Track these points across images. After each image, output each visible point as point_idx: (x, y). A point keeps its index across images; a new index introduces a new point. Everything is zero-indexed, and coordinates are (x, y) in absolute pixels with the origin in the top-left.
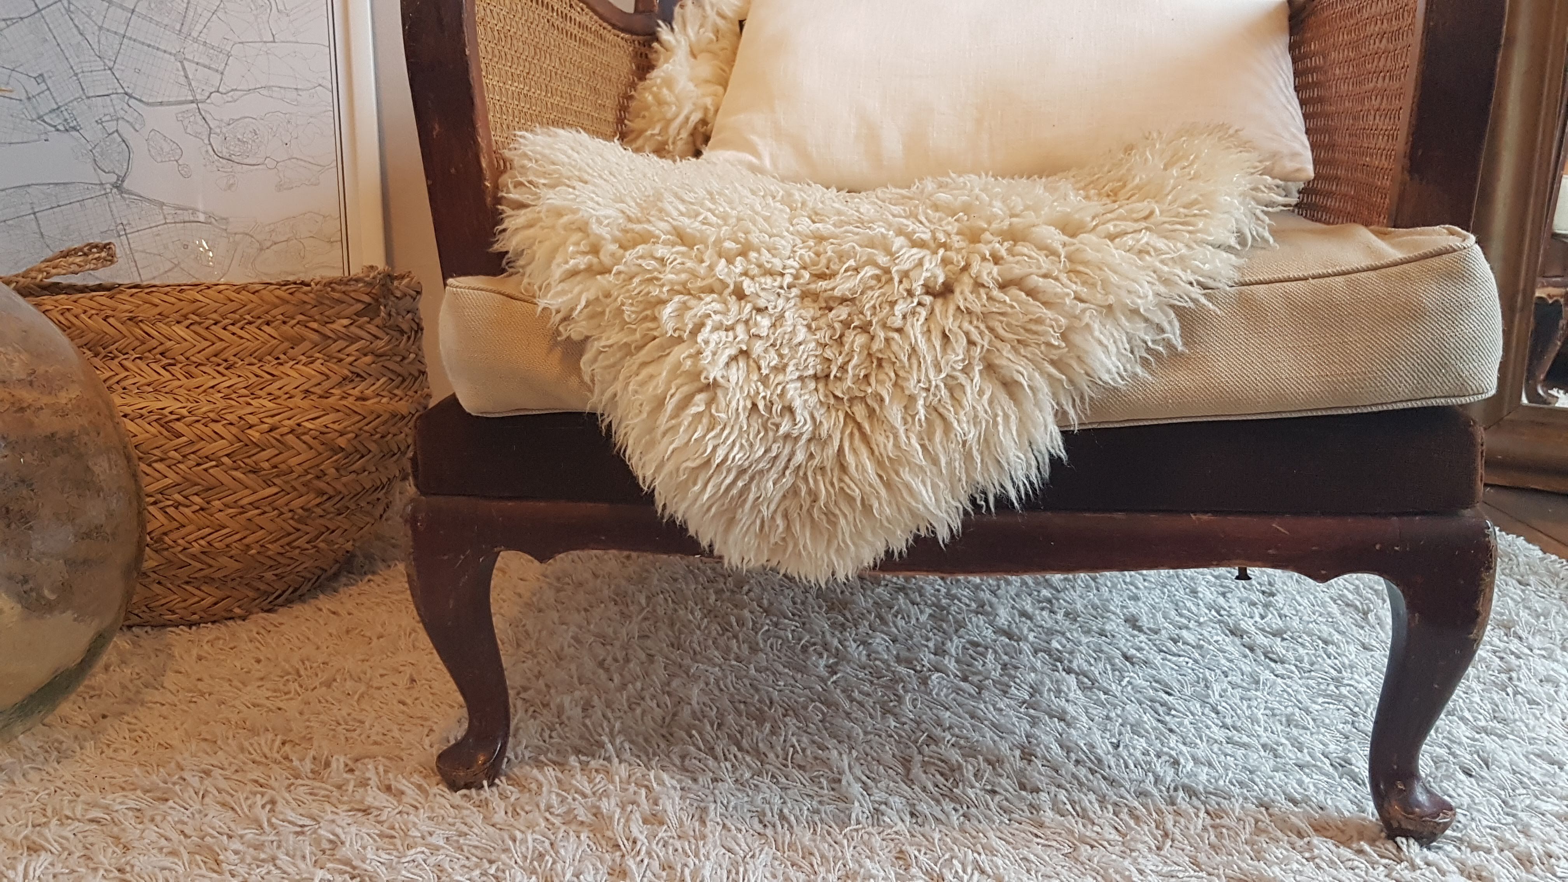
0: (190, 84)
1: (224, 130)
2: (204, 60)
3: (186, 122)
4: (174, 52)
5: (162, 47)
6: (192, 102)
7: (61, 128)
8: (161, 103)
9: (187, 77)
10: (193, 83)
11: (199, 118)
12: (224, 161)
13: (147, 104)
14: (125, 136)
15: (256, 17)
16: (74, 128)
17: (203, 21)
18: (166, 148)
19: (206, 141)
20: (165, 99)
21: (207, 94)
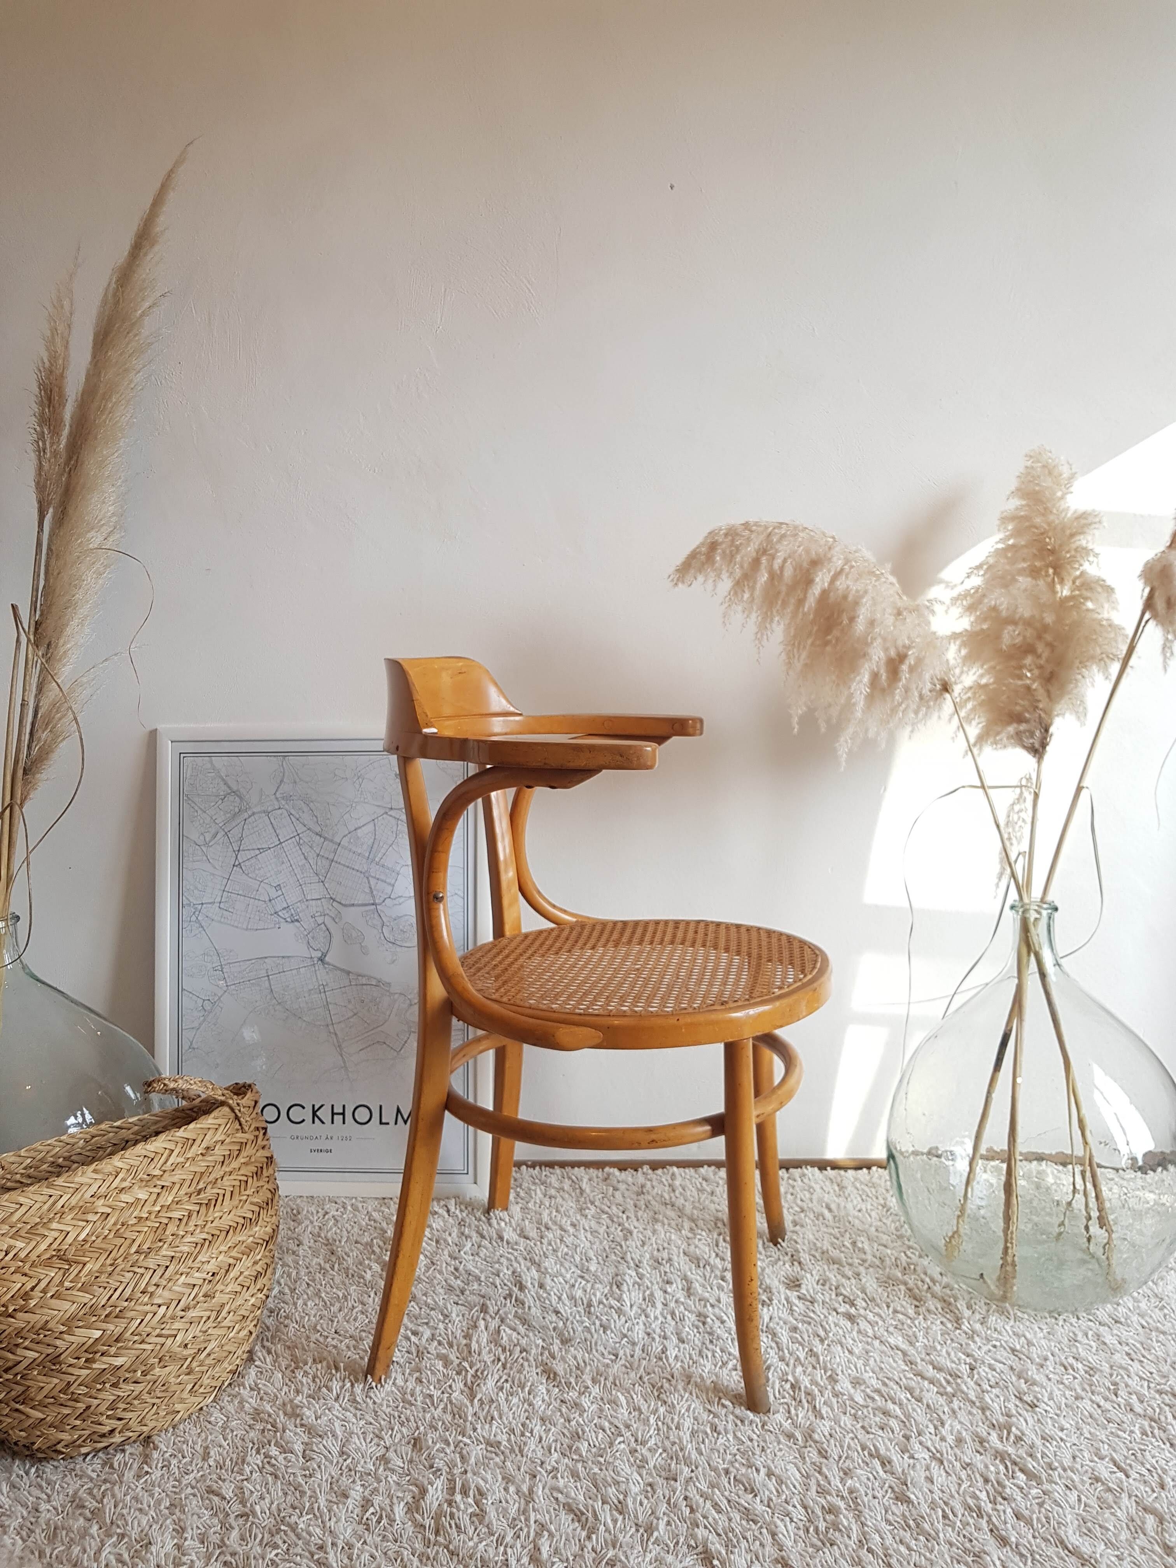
0: (372, 892)
1: (392, 924)
2: (383, 877)
3: (368, 918)
4: (363, 871)
5: (356, 868)
6: (373, 904)
7: (289, 920)
8: (353, 905)
9: (370, 888)
10: (374, 892)
11: (376, 915)
12: (391, 945)
13: (345, 905)
14: (329, 926)
16: (297, 921)
17: (383, 851)
18: (354, 935)
19: (380, 931)
20: (356, 902)
21: (382, 899)
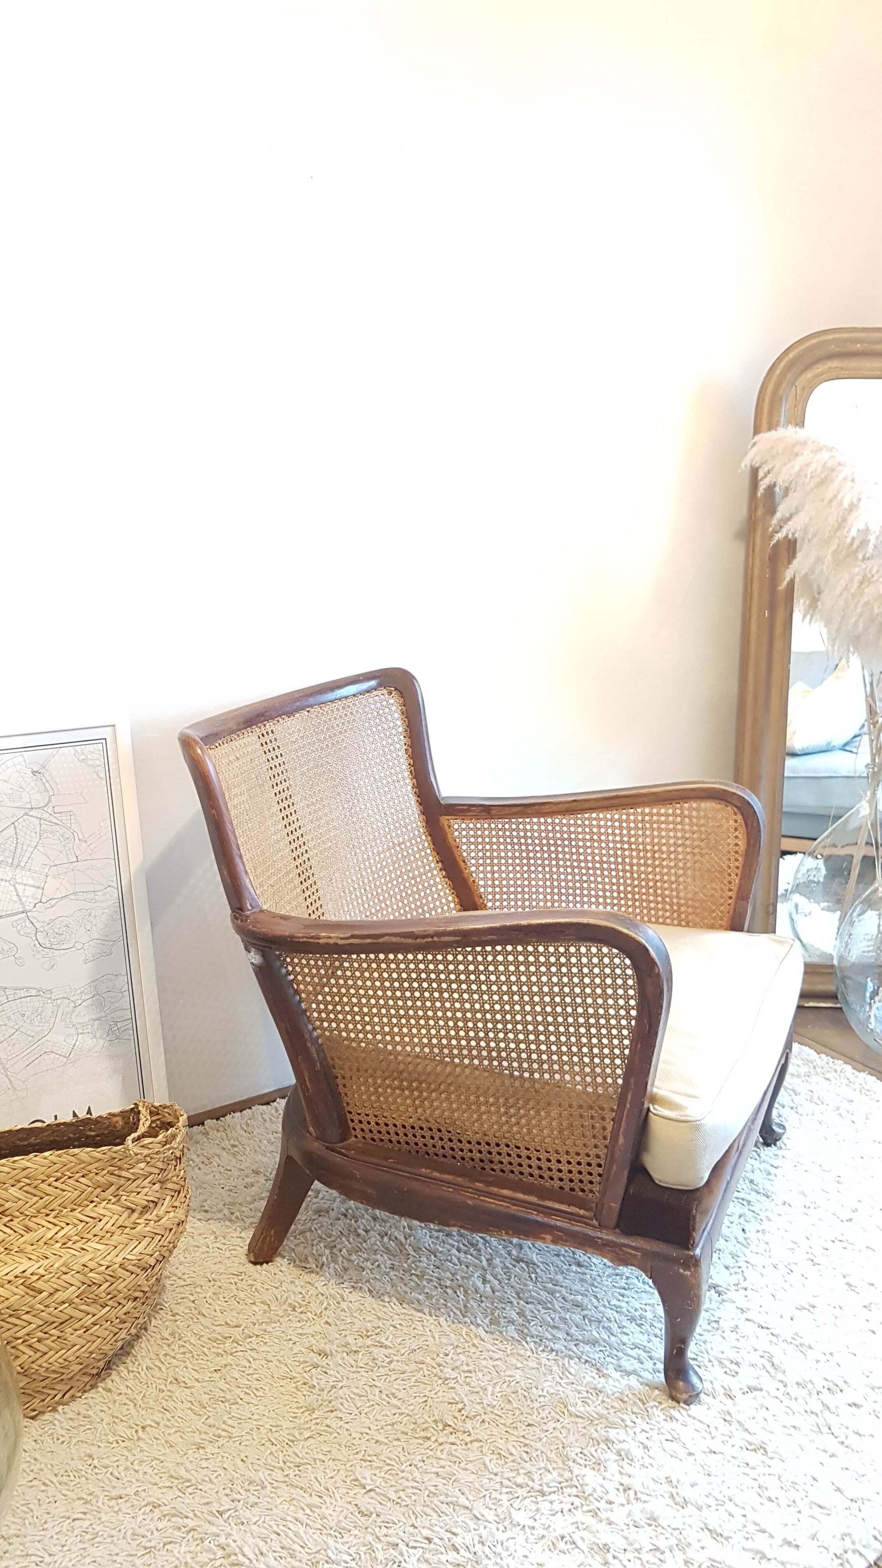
0: (21, 900)
1: (46, 928)
2: (31, 882)
3: (19, 928)
4: (8, 879)
6: (23, 912)
8: (1, 917)
9: (18, 895)
10: (24, 899)
11: (28, 922)
12: (47, 950)
15: (64, 846)
17: (28, 854)
18: (6, 947)
19: (34, 938)
20: (4, 913)
21: (33, 905)
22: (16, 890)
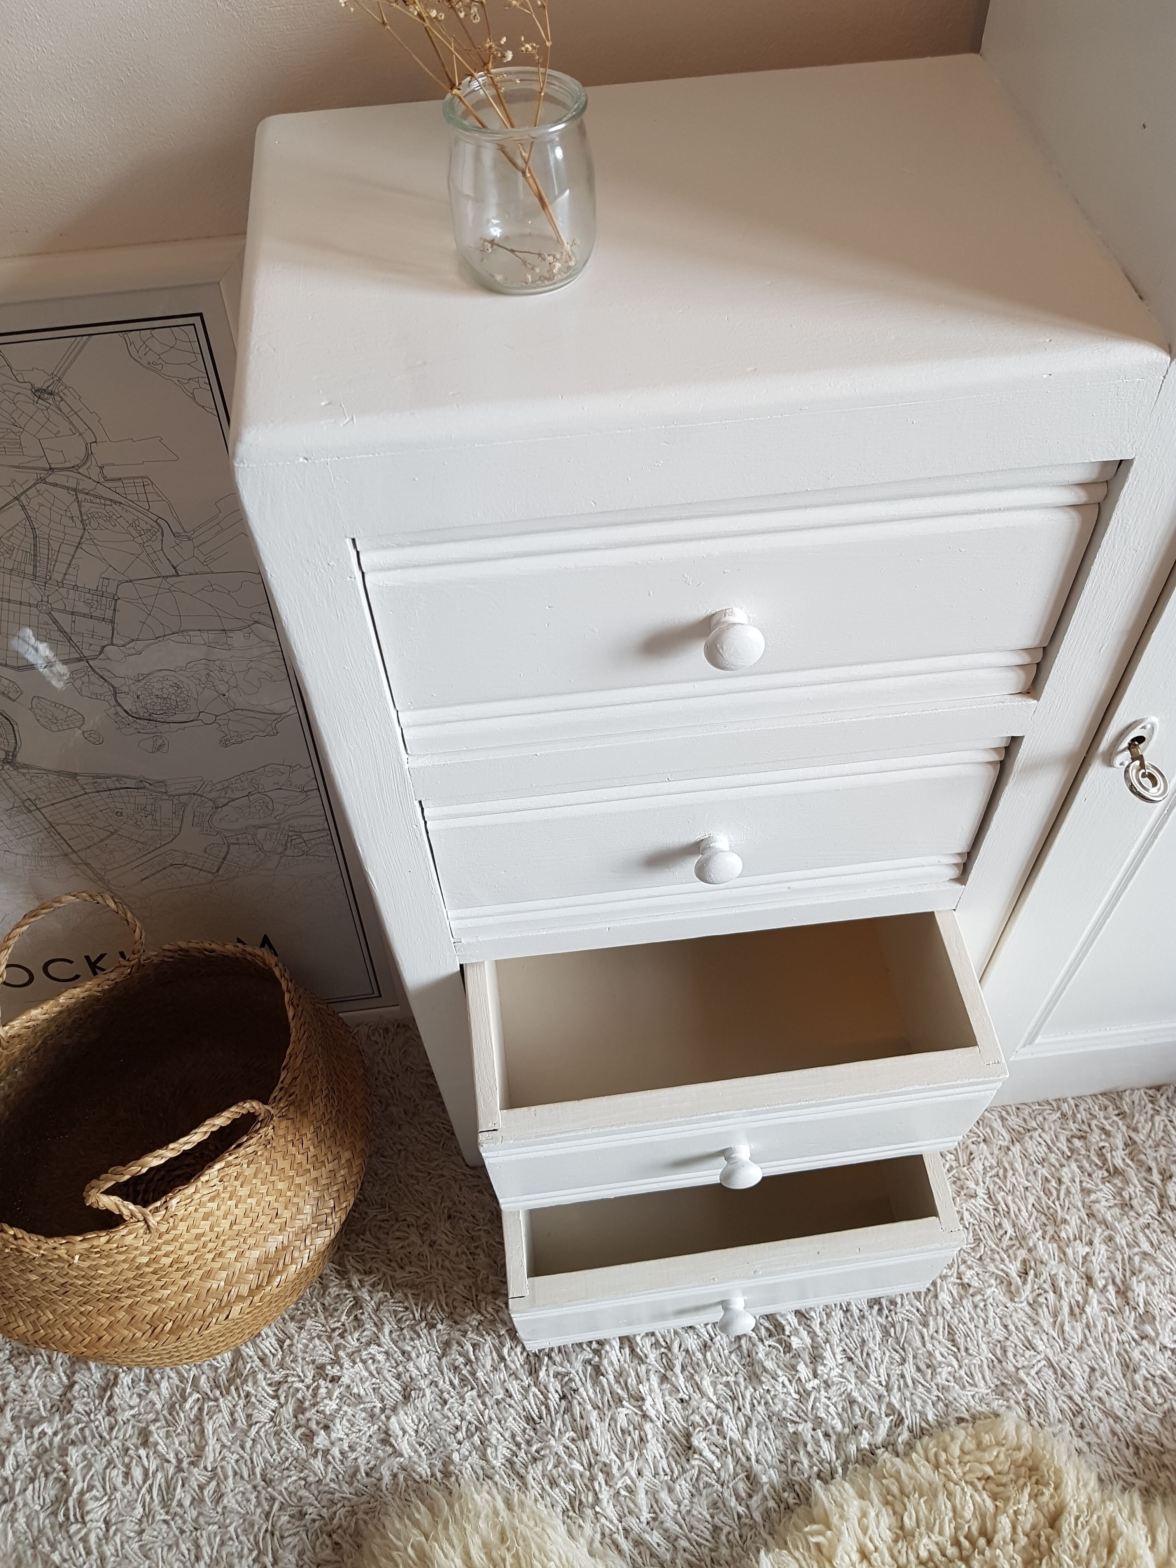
0: (69, 640)
1: (134, 688)
2: (81, 608)
4: (34, 602)
5: (14, 598)
6: (79, 660)
10: (73, 638)
11: (94, 678)
12: (145, 723)
14: (1, 708)
15: (142, 545)
17: (65, 559)
19: (113, 702)
21: (98, 649)
22: (55, 622)
